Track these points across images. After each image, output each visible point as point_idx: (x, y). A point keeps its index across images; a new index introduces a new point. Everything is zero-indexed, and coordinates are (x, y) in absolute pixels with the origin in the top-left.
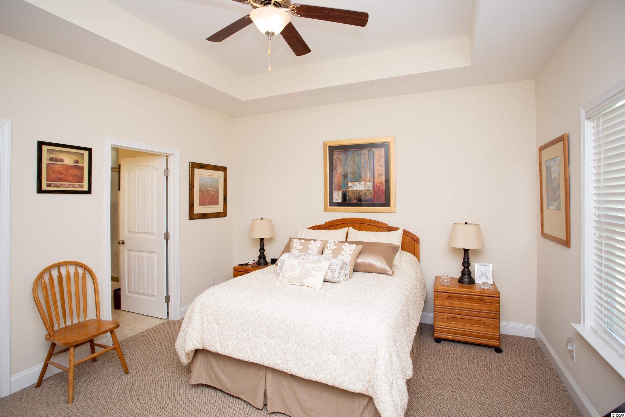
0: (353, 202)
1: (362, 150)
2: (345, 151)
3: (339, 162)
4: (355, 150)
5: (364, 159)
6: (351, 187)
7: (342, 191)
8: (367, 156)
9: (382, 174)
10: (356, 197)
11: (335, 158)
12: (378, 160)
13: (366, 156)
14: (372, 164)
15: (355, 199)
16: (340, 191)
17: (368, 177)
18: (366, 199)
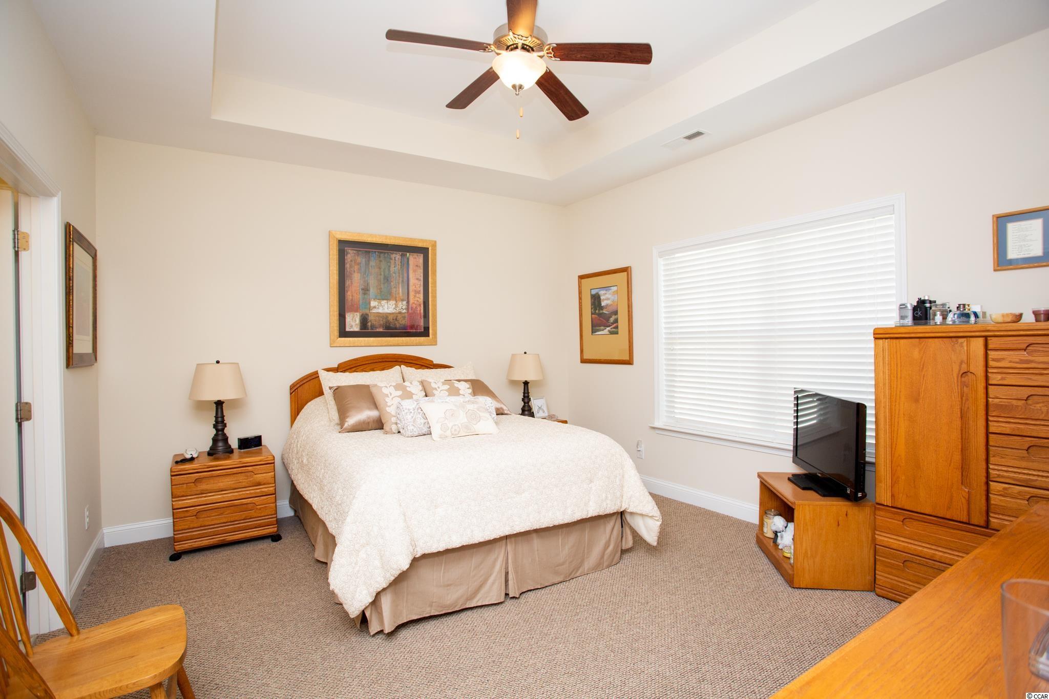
0: (378, 330)
1: (392, 254)
2: (366, 251)
3: (356, 267)
4: (381, 252)
5: (395, 267)
6: (375, 307)
7: (361, 314)
8: (400, 264)
9: (420, 291)
10: (382, 322)
11: (350, 260)
12: (414, 271)
13: (398, 262)
14: (405, 275)
15: (380, 326)
16: (358, 314)
17: (401, 295)
18: (398, 326)
